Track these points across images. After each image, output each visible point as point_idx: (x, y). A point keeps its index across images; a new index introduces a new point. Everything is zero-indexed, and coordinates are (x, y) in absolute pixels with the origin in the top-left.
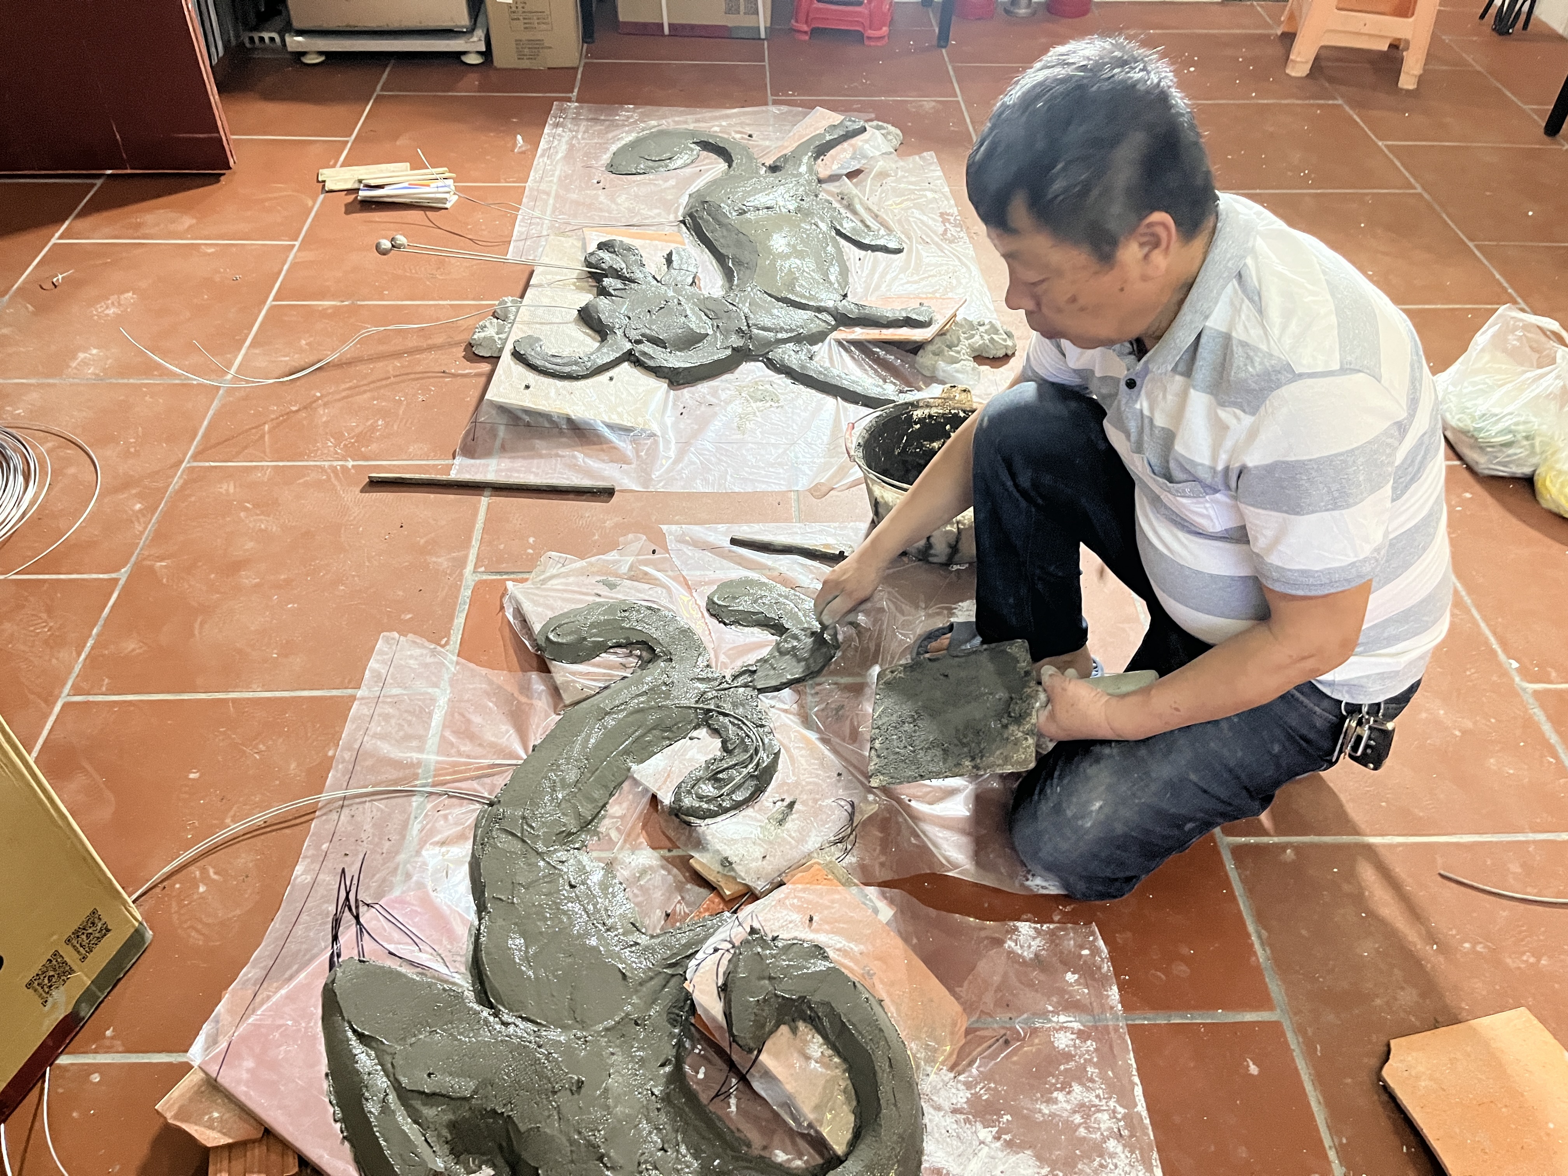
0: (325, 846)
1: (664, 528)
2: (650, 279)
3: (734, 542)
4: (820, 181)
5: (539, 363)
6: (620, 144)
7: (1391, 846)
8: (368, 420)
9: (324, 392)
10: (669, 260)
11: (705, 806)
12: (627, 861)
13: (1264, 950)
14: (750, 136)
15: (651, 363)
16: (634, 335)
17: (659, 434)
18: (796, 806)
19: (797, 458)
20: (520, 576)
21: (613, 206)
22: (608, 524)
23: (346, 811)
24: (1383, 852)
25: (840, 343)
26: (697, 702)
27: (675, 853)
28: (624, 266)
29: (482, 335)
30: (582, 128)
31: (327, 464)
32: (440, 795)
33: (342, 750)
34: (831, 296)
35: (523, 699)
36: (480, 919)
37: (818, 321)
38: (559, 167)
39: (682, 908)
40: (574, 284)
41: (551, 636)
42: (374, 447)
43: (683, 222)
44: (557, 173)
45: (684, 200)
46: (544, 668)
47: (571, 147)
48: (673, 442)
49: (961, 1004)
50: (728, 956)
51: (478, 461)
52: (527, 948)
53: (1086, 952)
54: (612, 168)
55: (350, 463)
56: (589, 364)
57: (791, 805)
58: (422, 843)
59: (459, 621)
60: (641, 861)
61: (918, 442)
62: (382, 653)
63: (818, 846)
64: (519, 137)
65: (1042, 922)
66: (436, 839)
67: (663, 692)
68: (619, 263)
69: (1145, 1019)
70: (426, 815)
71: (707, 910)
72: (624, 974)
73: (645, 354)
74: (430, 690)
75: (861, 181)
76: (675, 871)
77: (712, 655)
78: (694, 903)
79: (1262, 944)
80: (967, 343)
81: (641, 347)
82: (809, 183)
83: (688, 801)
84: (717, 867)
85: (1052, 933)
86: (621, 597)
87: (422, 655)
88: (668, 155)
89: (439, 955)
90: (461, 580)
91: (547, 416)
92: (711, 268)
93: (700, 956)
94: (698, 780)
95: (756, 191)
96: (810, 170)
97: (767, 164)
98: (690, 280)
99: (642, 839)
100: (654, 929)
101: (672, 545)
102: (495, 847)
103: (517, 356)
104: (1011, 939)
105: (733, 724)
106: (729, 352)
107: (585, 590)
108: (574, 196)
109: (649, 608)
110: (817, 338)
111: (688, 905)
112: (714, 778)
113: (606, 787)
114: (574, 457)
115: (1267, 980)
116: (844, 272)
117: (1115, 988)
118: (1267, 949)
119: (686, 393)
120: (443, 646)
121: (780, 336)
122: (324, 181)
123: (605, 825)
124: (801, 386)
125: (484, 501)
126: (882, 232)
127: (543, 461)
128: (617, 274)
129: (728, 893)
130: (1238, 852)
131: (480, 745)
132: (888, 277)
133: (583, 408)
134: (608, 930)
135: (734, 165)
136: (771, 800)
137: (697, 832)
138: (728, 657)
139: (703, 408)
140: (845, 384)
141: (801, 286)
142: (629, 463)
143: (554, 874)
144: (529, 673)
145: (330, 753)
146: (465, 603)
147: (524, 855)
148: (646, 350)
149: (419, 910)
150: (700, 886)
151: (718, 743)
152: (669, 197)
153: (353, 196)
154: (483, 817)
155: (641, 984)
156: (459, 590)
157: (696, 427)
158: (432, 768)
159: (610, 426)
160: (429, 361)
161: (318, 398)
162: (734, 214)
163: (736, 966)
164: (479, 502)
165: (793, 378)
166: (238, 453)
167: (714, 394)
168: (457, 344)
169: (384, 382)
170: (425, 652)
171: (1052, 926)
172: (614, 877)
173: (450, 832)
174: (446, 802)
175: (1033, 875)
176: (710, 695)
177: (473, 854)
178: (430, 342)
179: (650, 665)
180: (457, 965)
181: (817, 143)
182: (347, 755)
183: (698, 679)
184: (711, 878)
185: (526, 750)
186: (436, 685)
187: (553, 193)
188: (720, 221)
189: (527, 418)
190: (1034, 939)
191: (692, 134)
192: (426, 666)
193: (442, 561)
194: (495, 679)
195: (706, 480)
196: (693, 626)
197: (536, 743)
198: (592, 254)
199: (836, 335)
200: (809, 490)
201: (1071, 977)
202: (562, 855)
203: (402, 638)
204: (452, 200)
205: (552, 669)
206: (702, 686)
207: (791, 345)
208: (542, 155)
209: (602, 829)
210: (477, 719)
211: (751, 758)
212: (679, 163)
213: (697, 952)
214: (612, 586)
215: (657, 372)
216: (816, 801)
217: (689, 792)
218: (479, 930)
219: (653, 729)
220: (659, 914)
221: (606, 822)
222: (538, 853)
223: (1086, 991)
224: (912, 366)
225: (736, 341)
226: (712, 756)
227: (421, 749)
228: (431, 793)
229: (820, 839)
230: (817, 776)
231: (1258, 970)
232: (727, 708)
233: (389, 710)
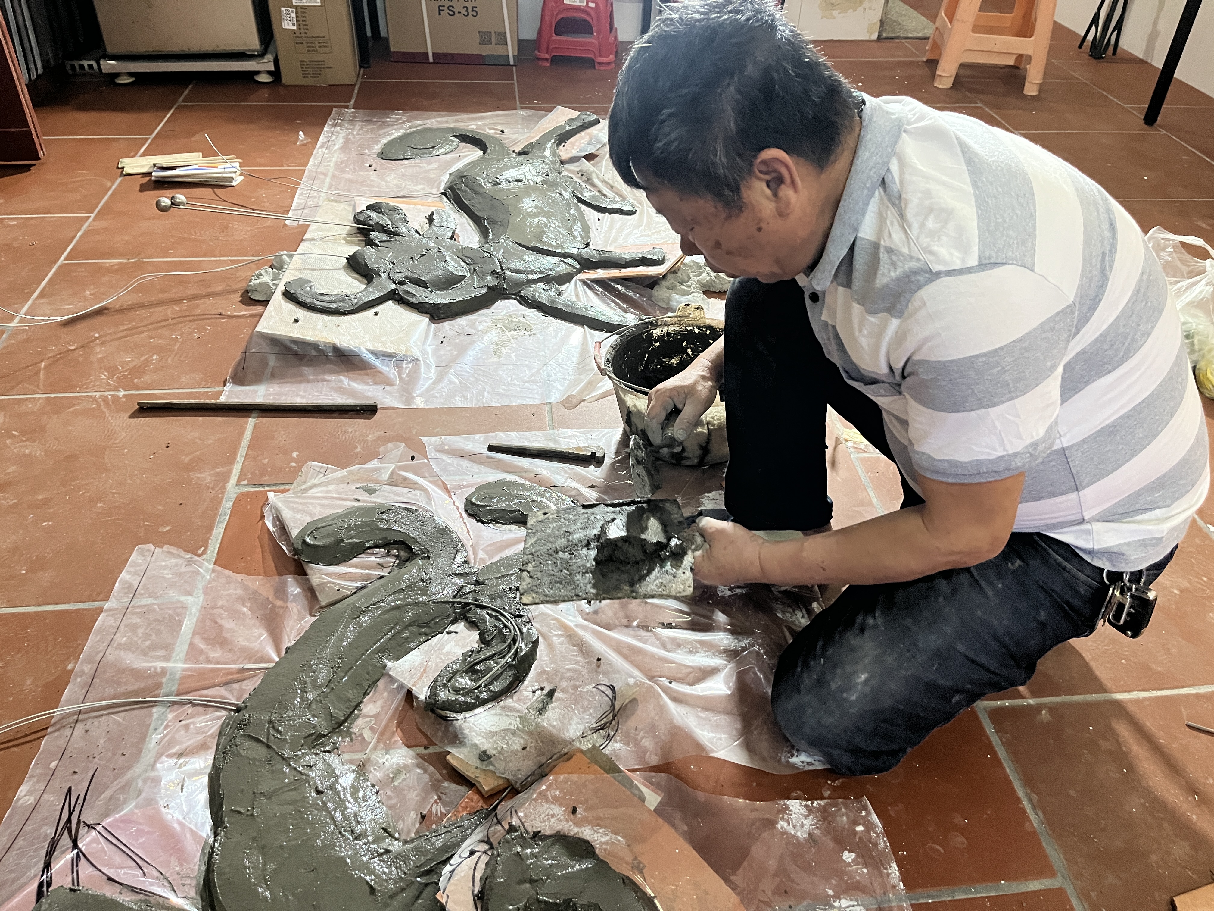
0: (53, 765)
1: (424, 439)
2: (413, 232)
3: (491, 448)
4: (562, 163)
5: (308, 300)
6: (389, 138)
7: (1138, 702)
8: (142, 355)
9: (102, 333)
10: (431, 219)
11: (462, 699)
12: (381, 761)
13: (1036, 814)
14: (502, 131)
15: (413, 300)
16: (399, 277)
17: (421, 359)
18: (556, 694)
19: (549, 376)
20: (282, 487)
21: (383, 183)
22: (370, 437)
23: (80, 726)
24: (1131, 708)
25: (584, 283)
26: (454, 597)
27: (431, 750)
28: (389, 222)
29: (258, 281)
30: (357, 127)
31: (98, 394)
32: (182, 704)
33: (82, 664)
34: (575, 245)
35: (279, 603)
36: (216, 835)
37: (564, 266)
38: (336, 155)
39: (438, 809)
40: (344, 239)
41: (308, 539)
42: (147, 378)
43: (444, 194)
44: (334, 159)
45: (445, 178)
46: (300, 571)
47: (347, 141)
48: (433, 366)
49: (738, 894)
50: (485, 859)
51: (247, 388)
52: (264, 865)
53: (860, 828)
54: (383, 155)
55: (122, 393)
56: (356, 301)
57: (551, 694)
58: (158, 757)
59: (219, 531)
60: (395, 760)
61: (659, 359)
62: (135, 564)
63: (579, 734)
64: (301, 133)
65: (812, 800)
66: (174, 750)
67: (420, 589)
68: (385, 220)
69: (929, 897)
70: (167, 726)
71: (465, 808)
72: (371, 887)
73: (408, 292)
74: (182, 598)
75: (598, 163)
76: (431, 769)
77: (470, 553)
78: (451, 802)
79: (1034, 808)
80: (696, 279)
81: (404, 287)
82: (553, 162)
83: (443, 695)
84: (476, 762)
85: (824, 810)
86: (380, 501)
87: (176, 565)
88: (432, 145)
89: (166, 878)
90: (223, 493)
91: (315, 346)
92: (469, 228)
93: (454, 861)
94: (455, 673)
95: (506, 168)
96: (554, 154)
97: (517, 151)
98: (449, 235)
99: (398, 739)
100: (409, 833)
101: (431, 453)
102: (238, 755)
103: (288, 295)
104: (782, 819)
105: (491, 616)
106: (485, 290)
107: (344, 496)
108: (347, 176)
109: (407, 509)
110: (564, 279)
111: (444, 805)
112: (471, 670)
113: (360, 685)
114: (341, 381)
115: (1044, 844)
116: (586, 229)
117: (894, 865)
118: (1040, 813)
119: (447, 325)
120: (199, 556)
121: (531, 277)
122: (123, 168)
123: (359, 726)
124: (551, 318)
125: (251, 422)
126: (617, 199)
127: (310, 385)
128: (383, 229)
129: (486, 789)
130: (996, 715)
131: (230, 650)
132: (624, 234)
133: (349, 338)
134: (356, 838)
135: (489, 151)
136: (530, 689)
137: (454, 726)
138: (487, 553)
139: (462, 337)
140: (591, 314)
141: (548, 237)
142: (391, 384)
143: (301, 779)
144: (284, 577)
145: (70, 667)
146: (225, 514)
147: (269, 762)
148: (409, 289)
149: (147, 829)
150: (458, 784)
151: (475, 635)
152: (433, 176)
153: (148, 179)
154: (228, 724)
155: (391, 897)
156: (220, 502)
157: (455, 353)
158: (178, 676)
159: (375, 354)
160: (205, 305)
161: (97, 338)
162: (489, 185)
163: (494, 869)
164: (247, 423)
165: (543, 311)
166: (13, 388)
167: (472, 325)
168: (236, 291)
169: (162, 324)
170: (180, 561)
171: (823, 803)
172: (367, 780)
173: (190, 742)
174: (190, 711)
175: (798, 751)
176: (467, 589)
177: (214, 764)
178: (209, 290)
179: (407, 564)
180: (186, 888)
181: (559, 132)
182: (88, 669)
183: (457, 575)
184: (470, 773)
185: (278, 652)
186: (189, 594)
187: (330, 174)
188: (477, 191)
189: (295, 348)
190: (806, 817)
191: (453, 130)
192: (180, 575)
193: (206, 476)
194: (250, 585)
195: (466, 398)
196: (451, 525)
197: (289, 645)
198: (361, 213)
199: (581, 276)
200: (562, 403)
201: (848, 857)
202: (311, 759)
203: (157, 550)
204: (238, 180)
205: (309, 571)
206: (460, 582)
207: (541, 285)
208: (322, 147)
209: (355, 729)
210: (228, 624)
211: (510, 647)
212: (442, 151)
213: (453, 855)
214: (370, 491)
215: (420, 308)
216: (576, 688)
217: (445, 686)
218: (212, 848)
219: (410, 625)
220: (413, 816)
221: (360, 722)
222: (284, 758)
223: (865, 871)
224: (649, 299)
225: (491, 281)
226: (469, 648)
227: (167, 659)
228: (174, 703)
229: (582, 727)
230: (577, 663)
231: (1034, 834)
232: (485, 601)
233: (136, 620)
